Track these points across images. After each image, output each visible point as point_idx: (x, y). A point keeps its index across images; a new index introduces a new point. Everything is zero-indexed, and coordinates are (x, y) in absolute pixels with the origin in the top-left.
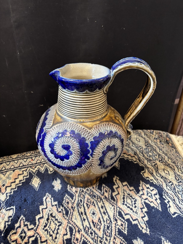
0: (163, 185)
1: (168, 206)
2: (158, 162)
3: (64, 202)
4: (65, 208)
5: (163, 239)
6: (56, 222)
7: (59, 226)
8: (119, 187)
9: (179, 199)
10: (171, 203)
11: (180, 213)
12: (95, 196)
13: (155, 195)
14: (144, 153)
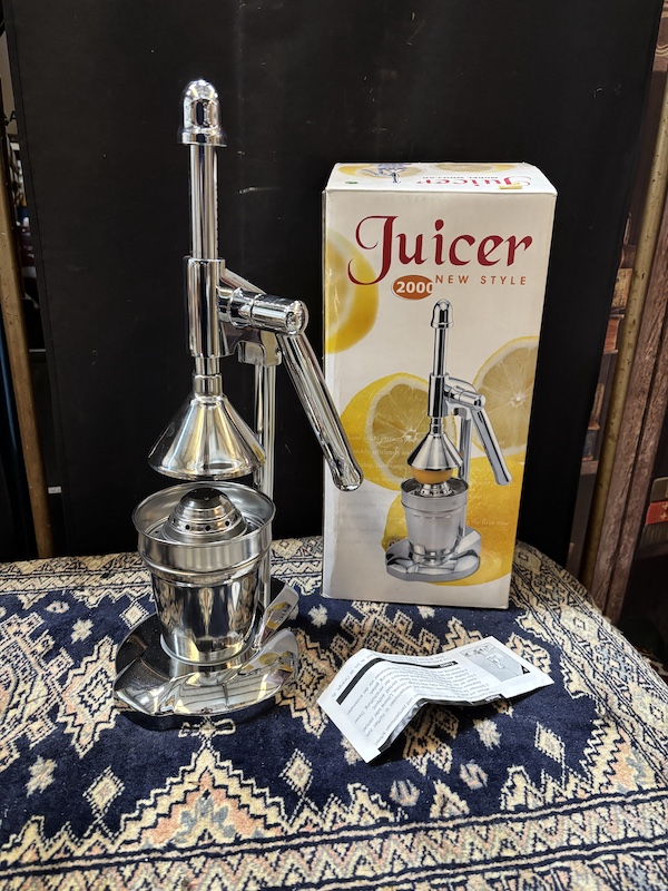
0: (565, 647)
1: (566, 678)
2: (563, 605)
3: (333, 645)
4: (334, 654)
5: (539, 726)
6: (315, 674)
7: (319, 679)
8: (459, 637)
9: (595, 671)
10: (575, 676)
11: (590, 694)
12: (402, 646)
13: (539, 659)
14: (532, 584)
